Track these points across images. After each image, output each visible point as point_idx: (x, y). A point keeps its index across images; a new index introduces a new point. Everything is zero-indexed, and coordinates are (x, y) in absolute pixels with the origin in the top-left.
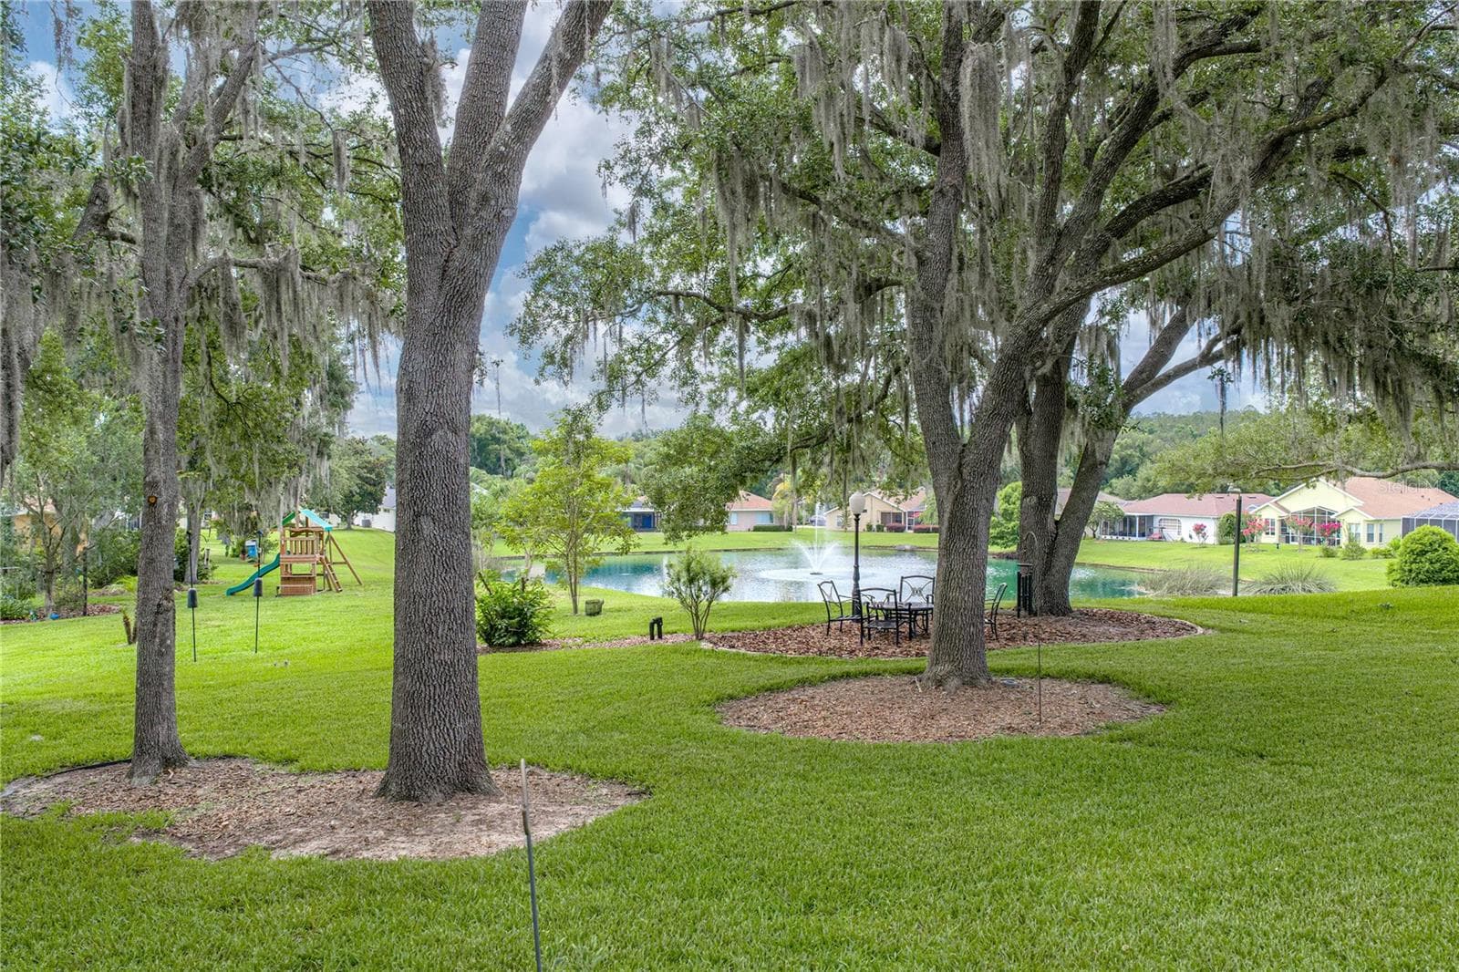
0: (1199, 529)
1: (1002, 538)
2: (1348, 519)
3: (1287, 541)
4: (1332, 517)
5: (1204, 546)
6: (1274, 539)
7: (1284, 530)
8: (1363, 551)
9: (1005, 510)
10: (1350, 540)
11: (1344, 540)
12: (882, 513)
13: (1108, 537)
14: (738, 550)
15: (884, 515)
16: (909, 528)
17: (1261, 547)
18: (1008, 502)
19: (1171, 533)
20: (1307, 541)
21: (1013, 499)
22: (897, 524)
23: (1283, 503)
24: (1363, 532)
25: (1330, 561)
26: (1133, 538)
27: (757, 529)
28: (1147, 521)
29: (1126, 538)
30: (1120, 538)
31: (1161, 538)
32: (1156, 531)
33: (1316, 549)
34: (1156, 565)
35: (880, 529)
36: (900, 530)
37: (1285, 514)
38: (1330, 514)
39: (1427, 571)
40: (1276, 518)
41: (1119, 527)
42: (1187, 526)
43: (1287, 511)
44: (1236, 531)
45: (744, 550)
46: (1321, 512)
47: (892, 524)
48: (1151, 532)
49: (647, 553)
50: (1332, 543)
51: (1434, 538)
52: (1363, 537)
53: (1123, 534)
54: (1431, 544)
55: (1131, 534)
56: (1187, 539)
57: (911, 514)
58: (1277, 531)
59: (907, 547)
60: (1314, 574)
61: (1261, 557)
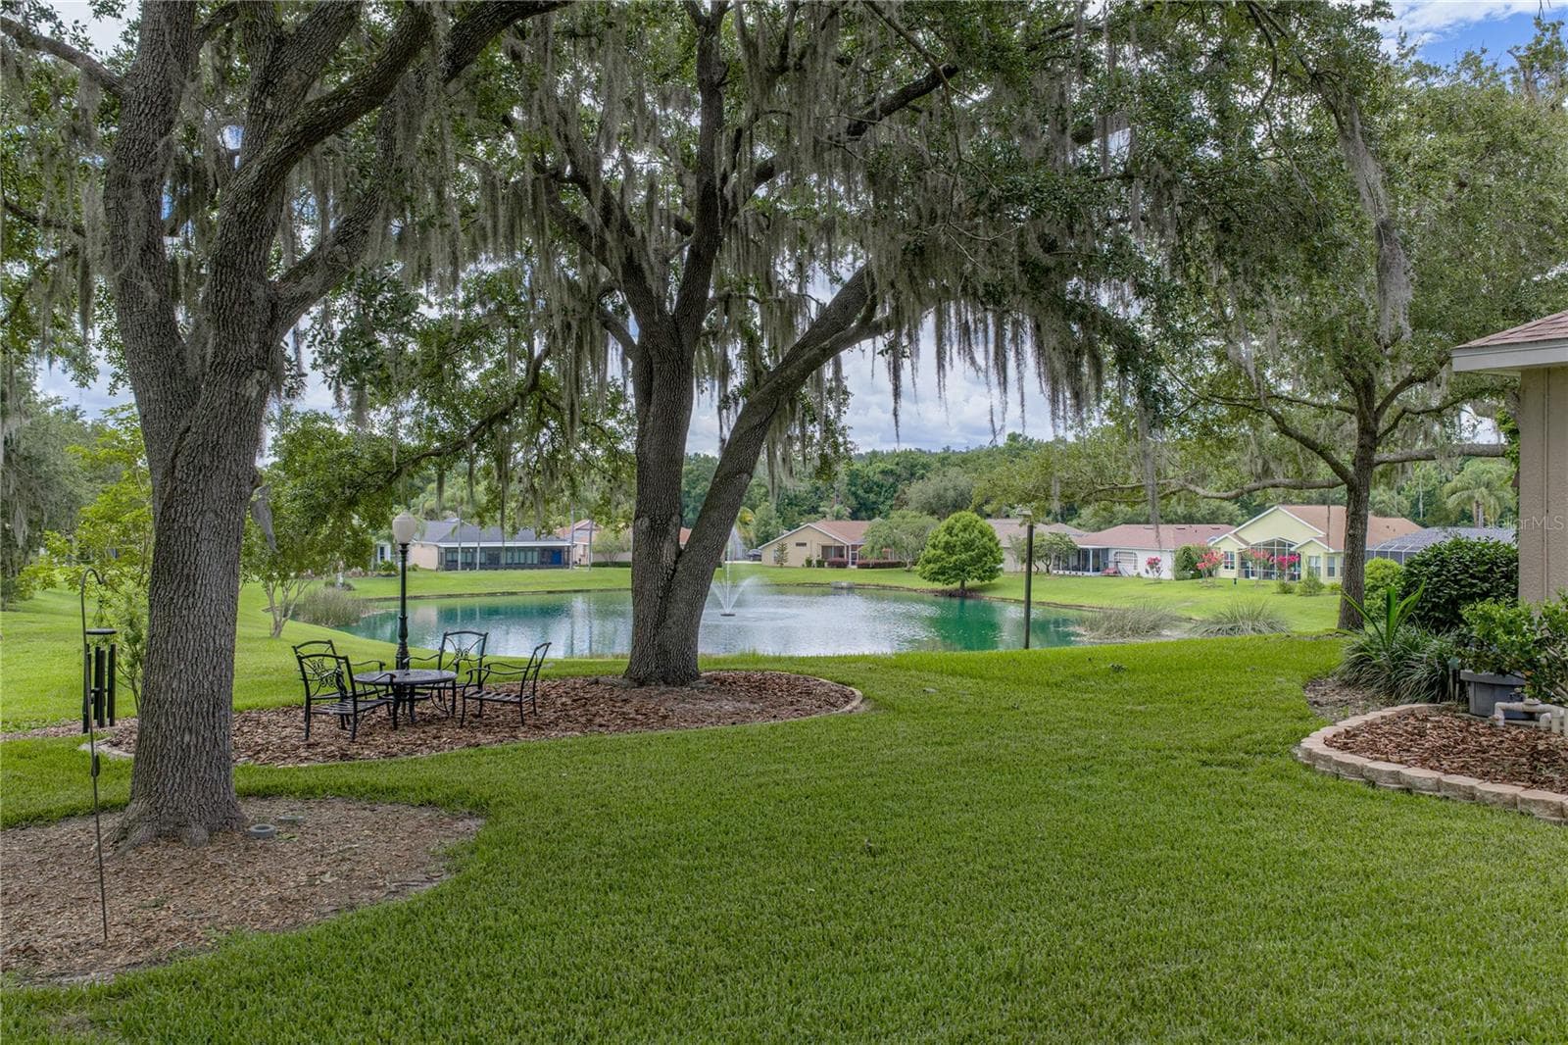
0: (1153, 564)
1: (943, 574)
2: (1307, 552)
3: (1247, 576)
4: (1292, 549)
5: (1159, 582)
6: (1232, 574)
7: (1243, 564)
8: (1321, 587)
9: (947, 543)
10: (1310, 574)
11: (1304, 575)
12: (823, 547)
13: (1061, 572)
15: (825, 548)
16: (853, 563)
17: (1217, 583)
18: (950, 534)
19: (1127, 568)
20: (1267, 575)
21: (955, 531)
22: (840, 559)
23: (1243, 535)
24: (1323, 565)
25: (1287, 597)
26: (1086, 573)
28: (1101, 554)
29: (1080, 573)
30: (1074, 573)
31: (1117, 573)
32: (1111, 565)
33: (1273, 584)
34: (1106, 603)
35: (820, 564)
36: (843, 565)
37: (1244, 546)
38: (1290, 546)
39: (1379, 609)
40: (1236, 551)
41: (1073, 561)
42: (1142, 559)
43: (1247, 543)
44: (1193, 566)
46: (1281, 543)
47: (833, 559)
48: (1106, 566)
49: (549, 592)
50: (1293, 577)
51: (1387, 571)
52: (1324, 572)
53: (1076, 569)
54: (1383, 579)
55: (1085, 569)
56: (1145, 575)
57: (854, 547)
58: (1236, 564)
59: (844, 584)
60: (1266, 612)
61: (1217, 594)
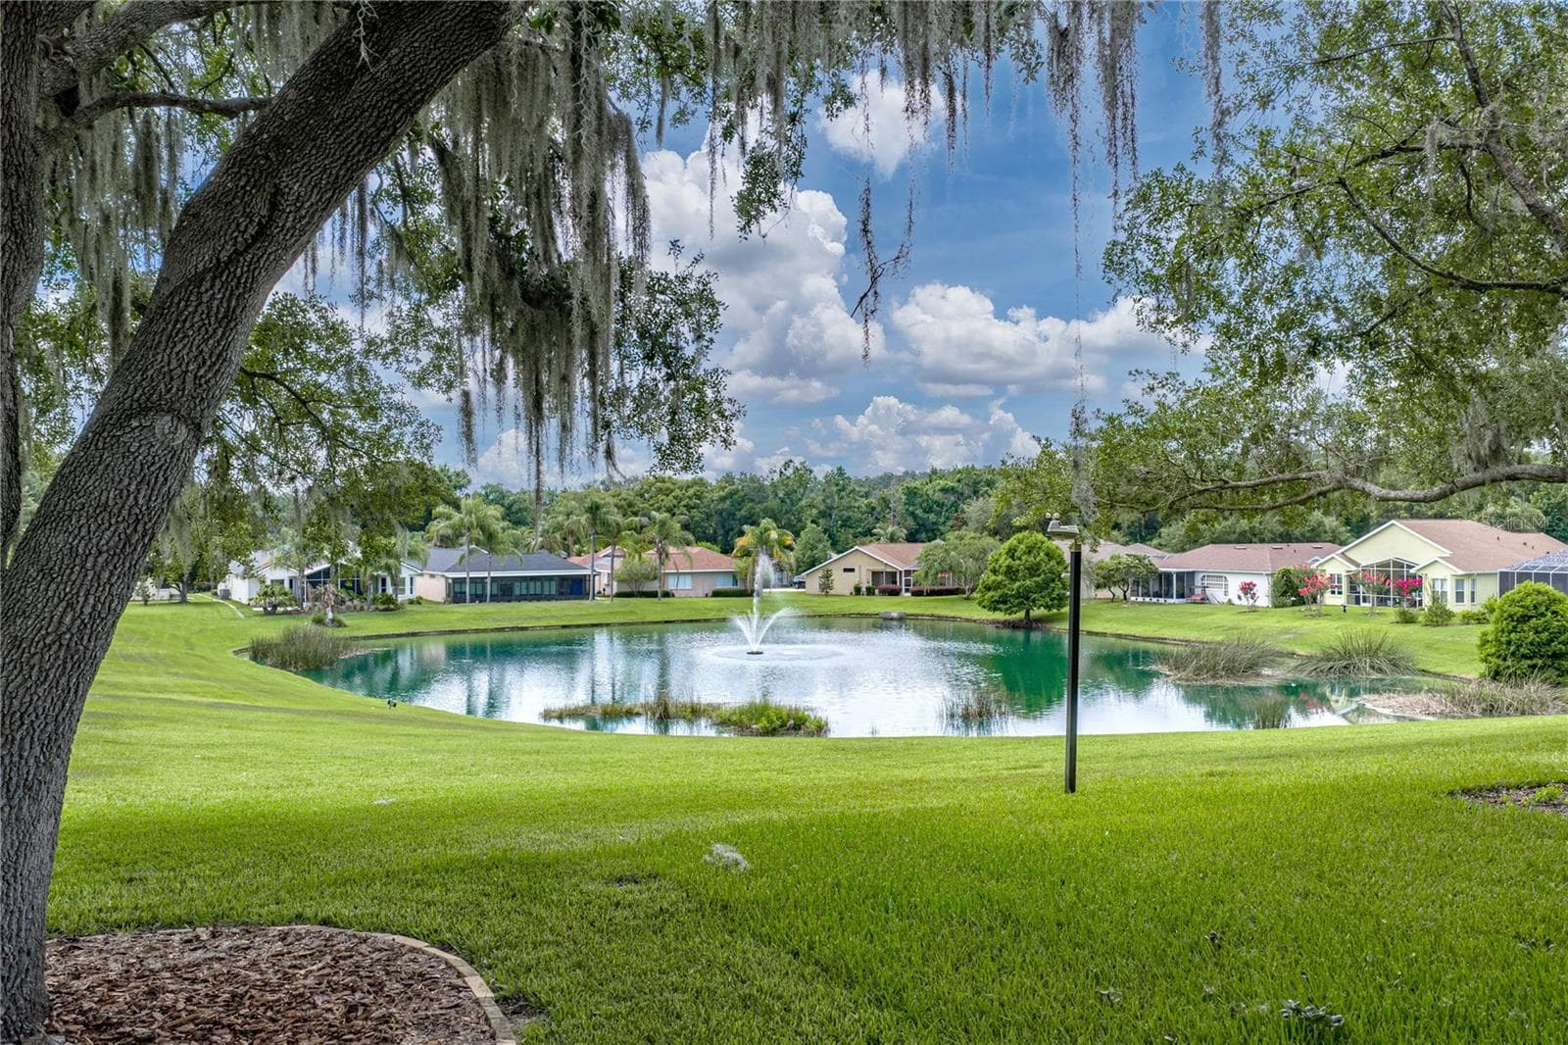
0: (1247, 589)
1: (1005, 602)
2: (1431, 574)
3: (1358, 602)
4: (1412, 571)
5: (1253, 609)
6: (1339, 600)
7: (1353, 588)
8: (1450, 615)
9: (1009, 567)
10: (1435, 600)
11: (1427, 601)
12: (874, 573)
13: (1140, 599)
14: (683, 621)
15: (876, 575)
16: (907, 590)
17: (1324, 610)
18: (1012, 557)
19: (1217, 594)
20: (1383, 602)
21: (1018, 554)
22: (892, 586)
23: (1351, 555)
24: (1450, 589)
25: (1410, 628)
26: (1169, 601)
27: (717, 594)
28: (1186, 578)
29: (1162, 600)
30: (1154, 600)
31: (1204, 600)
32: (1198, 591)
33: (1391, 611)
34: (1193, 636)
35: (870, 592)
36: (896, 593)
37: (1354, 568)
38: (1409, 567)
39: (1532, 644)
40: (1344, 574)
41: (1154, 587)
42: (1235, 583)
43: (1358, 565)
44: (1293, 591)
45: (691, 621)
46: (1398, 564)
47: (884, 585)
48: (1192, 592)
49: (564, 627)
50: (1413, 604)
51: (1540, 598)
52: (1451, 596)
53: (1157, 595)
54: (1535, 607)
55: (1168, 595)
56: (1236, 601)
57: (908, 573)
58: (1344, 589)
59: (895, 615)
60: (1386, 646)
61: (1324, 624)
